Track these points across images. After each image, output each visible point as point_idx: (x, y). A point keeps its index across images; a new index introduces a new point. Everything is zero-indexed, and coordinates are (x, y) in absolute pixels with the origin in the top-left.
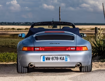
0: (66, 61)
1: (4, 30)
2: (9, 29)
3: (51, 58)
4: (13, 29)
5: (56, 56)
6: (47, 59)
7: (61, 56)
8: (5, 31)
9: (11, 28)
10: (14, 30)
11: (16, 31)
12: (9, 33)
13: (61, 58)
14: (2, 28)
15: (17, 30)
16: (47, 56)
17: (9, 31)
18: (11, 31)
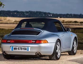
0: (28, 50)
1: (65, 23)
2: (70, 22)
3: (17, 48)
4: (76, 22)
5: (21, 47)
6: (14, 49)
7: (24, 47)
8: (67, 24)
9: (73, 21)
10: (77, 24)
11: (78, 25)
12: (71, 26)
13: (24, 49)
14: (63, 21)
15: (80, 24)
16: (15, 47)
17: (71, 25)
18: (73, 25)
